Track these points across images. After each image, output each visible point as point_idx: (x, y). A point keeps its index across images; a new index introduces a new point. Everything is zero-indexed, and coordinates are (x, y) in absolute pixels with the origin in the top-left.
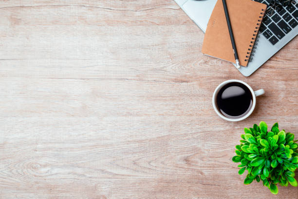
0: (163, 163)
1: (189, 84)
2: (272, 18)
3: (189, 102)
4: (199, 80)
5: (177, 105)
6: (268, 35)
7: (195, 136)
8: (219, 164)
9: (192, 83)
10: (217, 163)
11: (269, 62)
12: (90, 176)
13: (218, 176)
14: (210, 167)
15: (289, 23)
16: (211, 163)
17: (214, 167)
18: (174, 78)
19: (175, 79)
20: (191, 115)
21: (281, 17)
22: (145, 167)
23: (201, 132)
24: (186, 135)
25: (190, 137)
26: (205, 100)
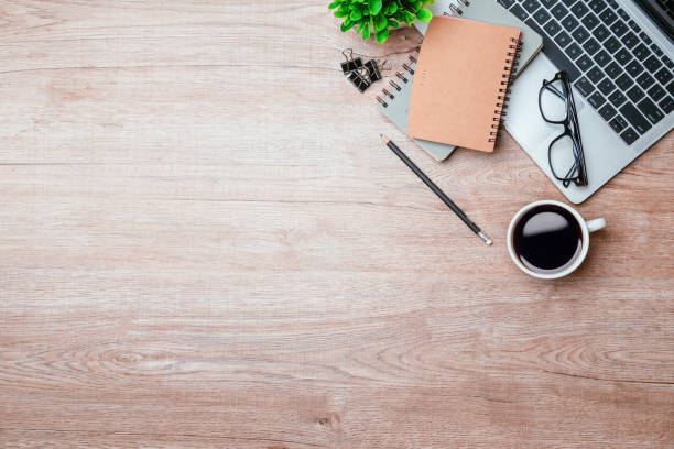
0: (418, 359)
2: (628, 94)
4: (487, 207)
5: (443, 253)
6: (619, 125)
7: (476, 311)
8: (519, 363)
10: (515, 362)
11: (620, 176)
13: (517, 386)
14: (502, 369)
15: (661, 104)
16: (503, 361)
17: (510, 369)
20: (470, 272)
21: (645, 92)
22: (392, 365)
23: (486, 305)
24: (459, 308)
25: (467, 312)
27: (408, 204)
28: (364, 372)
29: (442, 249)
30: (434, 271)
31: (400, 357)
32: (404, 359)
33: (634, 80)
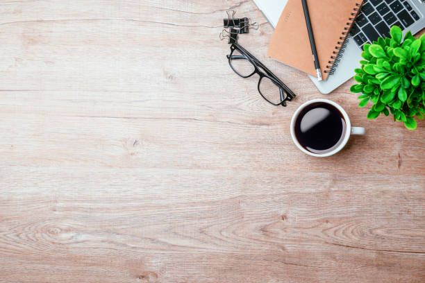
0: (234, 233)
1: (270, 127)
3: (269, 152)
4: (285, 123)
5: (253, 156)
7: (277, 198)
9: (274, 127)
12: (133, 246)
16: (296, 235)
18: (251, 119)
19: (252, 121)
20: (272, 170)
23: (284, 194)
24: (264, 196)
25: (270, 199)
26: (291, 150)
27: (228, 120)
28: (186, 242)
29: (252, 153)
30: (246, 169)
31: (220, 232)
32: (224, 233)
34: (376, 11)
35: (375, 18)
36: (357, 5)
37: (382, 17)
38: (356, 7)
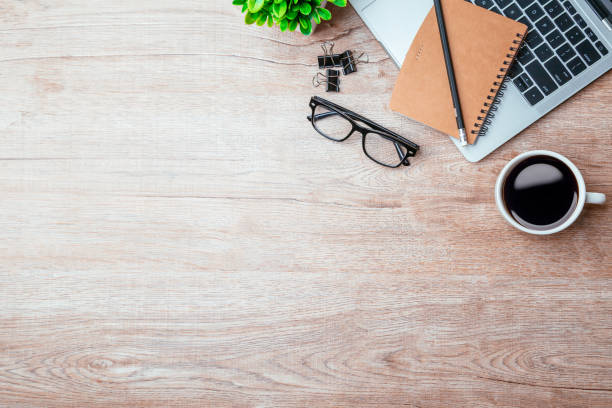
33: (544, 37)
34: (545, 41)
35: (544, 52)
36: (518, 35)
37: (554, 50)
38: (517, 39)
